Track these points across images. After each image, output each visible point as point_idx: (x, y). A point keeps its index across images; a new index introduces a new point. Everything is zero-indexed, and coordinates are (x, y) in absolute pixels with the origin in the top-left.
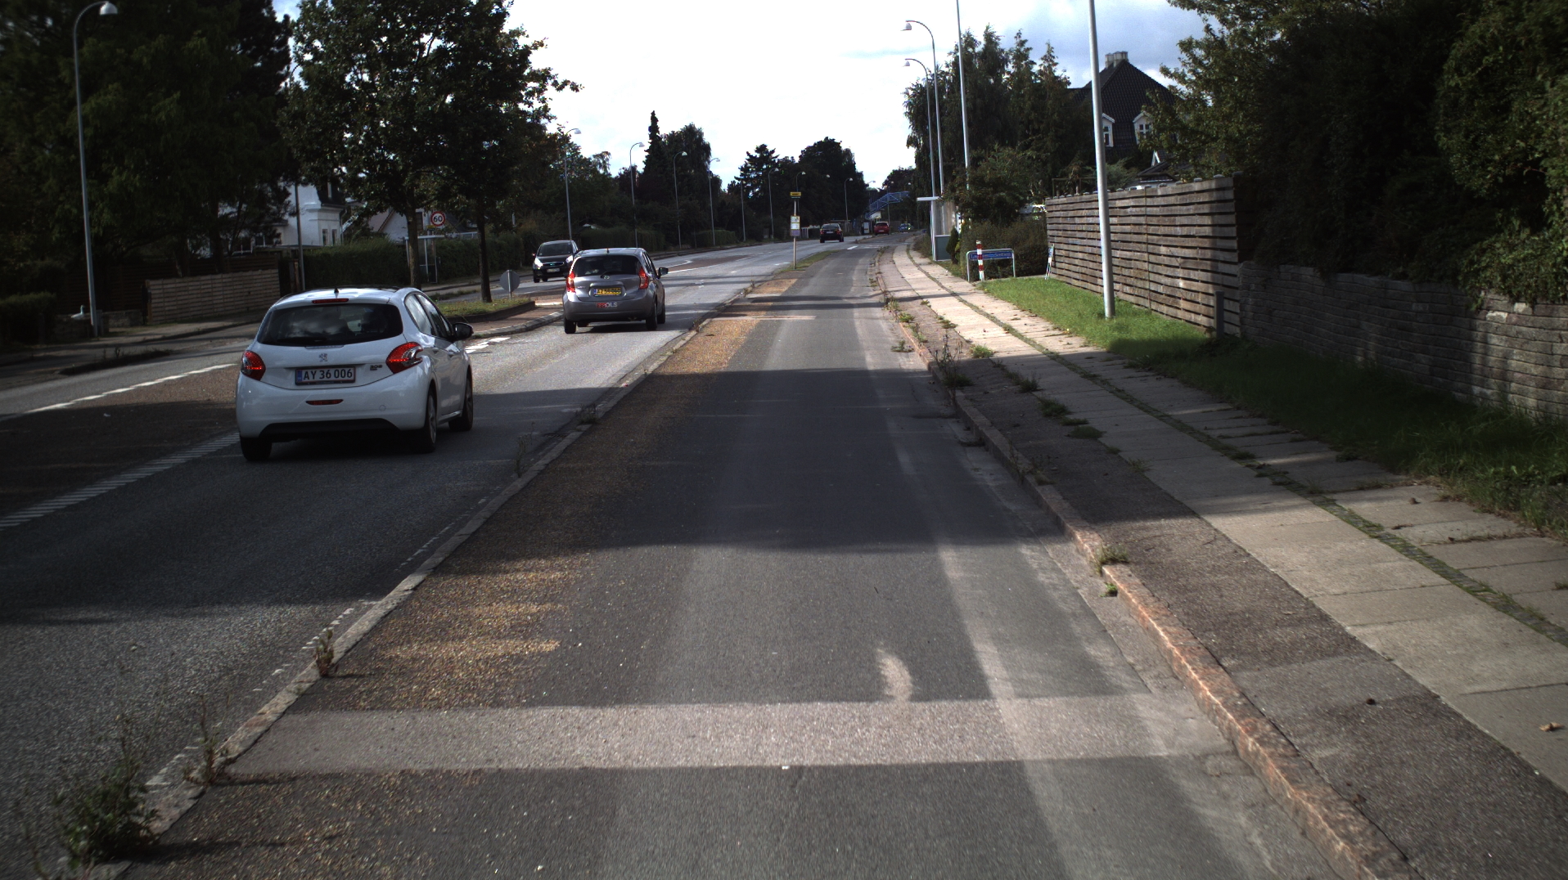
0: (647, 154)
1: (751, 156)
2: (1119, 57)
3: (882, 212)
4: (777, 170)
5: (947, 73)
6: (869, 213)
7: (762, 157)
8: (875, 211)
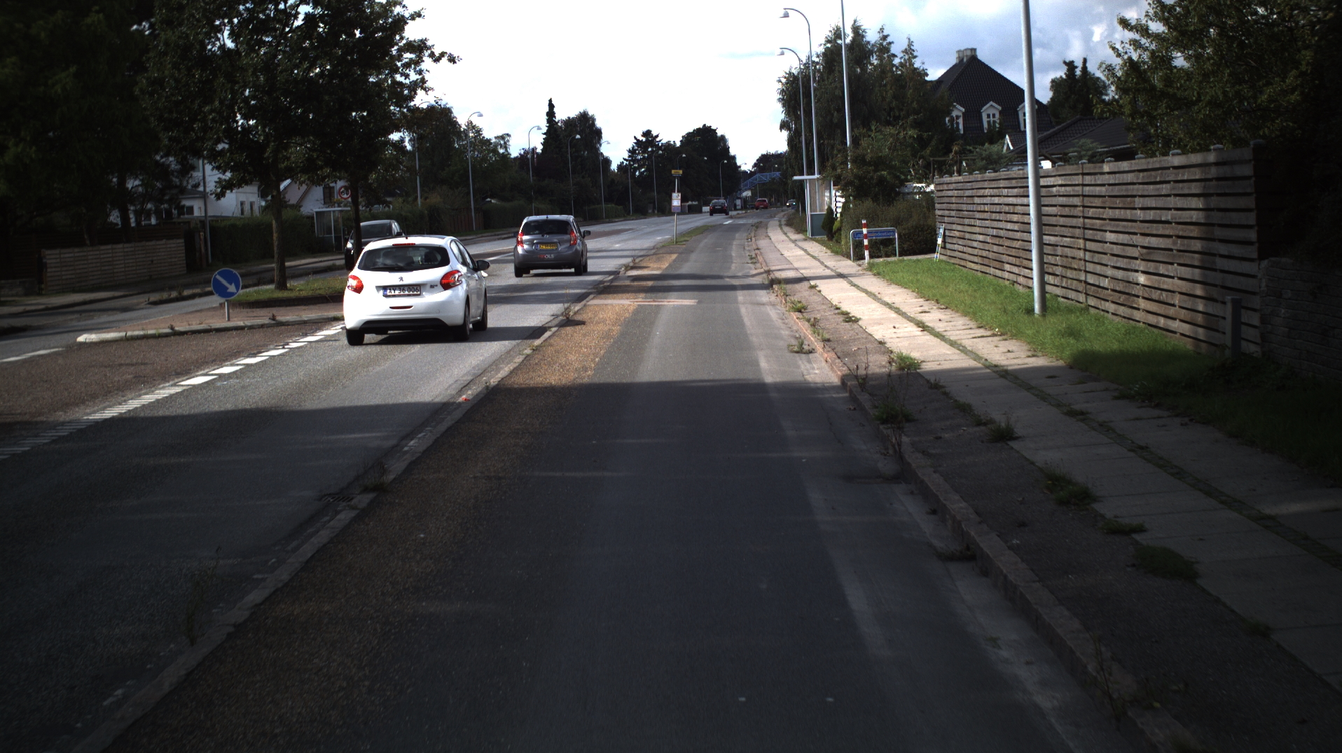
0: (545, 136)
1: (638, 140)
2: (969, 53)
3: (752, 190)
4: (661, 152)
5: (817, 63)
6: (742, 191)
7: (648, 141)
8: (746, 190)
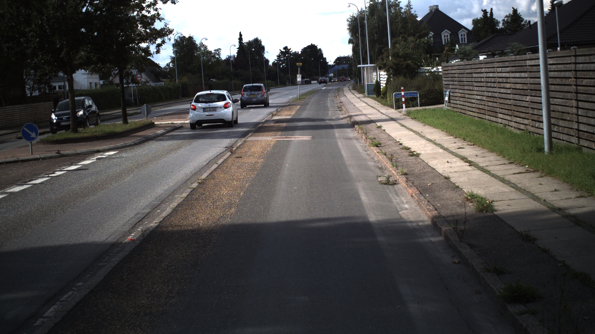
4: (292, 56)
6: (329, 74)
7: (286, 51)
8: (331, 73)
